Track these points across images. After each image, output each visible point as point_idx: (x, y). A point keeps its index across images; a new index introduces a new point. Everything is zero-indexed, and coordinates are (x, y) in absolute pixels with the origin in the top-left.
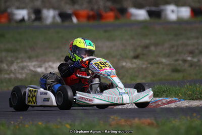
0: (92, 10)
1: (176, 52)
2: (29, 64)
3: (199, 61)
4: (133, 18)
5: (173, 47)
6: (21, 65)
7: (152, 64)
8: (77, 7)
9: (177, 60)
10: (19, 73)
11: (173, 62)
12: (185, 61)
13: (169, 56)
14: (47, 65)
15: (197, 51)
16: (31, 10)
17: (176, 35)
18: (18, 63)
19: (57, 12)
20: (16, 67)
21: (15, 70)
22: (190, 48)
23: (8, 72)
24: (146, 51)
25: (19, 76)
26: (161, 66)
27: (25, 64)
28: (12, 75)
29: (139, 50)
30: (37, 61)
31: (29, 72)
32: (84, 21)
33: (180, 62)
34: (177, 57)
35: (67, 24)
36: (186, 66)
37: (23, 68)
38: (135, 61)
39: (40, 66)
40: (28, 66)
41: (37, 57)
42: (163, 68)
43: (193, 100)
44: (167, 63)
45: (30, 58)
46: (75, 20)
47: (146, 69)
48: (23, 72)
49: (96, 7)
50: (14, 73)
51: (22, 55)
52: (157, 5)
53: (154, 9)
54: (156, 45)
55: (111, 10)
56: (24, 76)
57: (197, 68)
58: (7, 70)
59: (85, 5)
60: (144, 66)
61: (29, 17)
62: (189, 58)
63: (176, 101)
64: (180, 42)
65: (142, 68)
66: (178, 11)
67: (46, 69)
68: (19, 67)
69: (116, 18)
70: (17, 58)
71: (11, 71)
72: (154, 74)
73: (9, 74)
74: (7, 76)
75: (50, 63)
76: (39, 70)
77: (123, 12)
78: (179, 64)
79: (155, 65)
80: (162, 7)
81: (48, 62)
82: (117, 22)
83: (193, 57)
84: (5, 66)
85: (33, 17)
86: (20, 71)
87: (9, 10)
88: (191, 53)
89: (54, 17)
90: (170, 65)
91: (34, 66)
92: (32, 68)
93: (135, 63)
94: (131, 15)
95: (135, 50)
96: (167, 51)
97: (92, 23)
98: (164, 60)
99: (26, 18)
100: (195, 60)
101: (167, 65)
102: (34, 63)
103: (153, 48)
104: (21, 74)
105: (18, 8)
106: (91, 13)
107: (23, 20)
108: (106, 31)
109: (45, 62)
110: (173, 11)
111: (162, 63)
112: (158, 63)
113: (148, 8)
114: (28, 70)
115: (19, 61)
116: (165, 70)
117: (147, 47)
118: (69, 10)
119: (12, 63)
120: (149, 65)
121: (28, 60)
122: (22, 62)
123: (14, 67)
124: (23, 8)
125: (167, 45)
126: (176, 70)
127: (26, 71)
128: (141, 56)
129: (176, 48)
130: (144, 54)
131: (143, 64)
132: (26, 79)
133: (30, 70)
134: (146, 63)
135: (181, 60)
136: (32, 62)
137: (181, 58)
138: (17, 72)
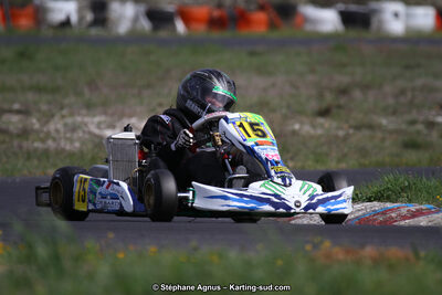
1: (411, 104)
2: (86, 119)
4: (308, 27)
5: (403, 92)
6: (69, 120)
7: (358, 128)
9: (413, 122)
10: (65, 138)
11: (404, 127)
12: (431, 125)
13: (394, 113)
16: (85, 3)
17: (407, 67)
18: (63, 117)
19: (142, 8)
20: (60, 126)
21: (57, 131)
22: (440, 97)
23: (42, 135)
24: (342, 101)
26: (379, 135)
27: (79, 119)
28: (51, 144)
29: (329, 98)
30: (105, 113)
31: (87, 136)
32: (201, 29)
33: (420, 127)
34: (414, 115)
35: (163, 34)
36: (435, 135)
37: (74, 129)
38: (321, 120)
39: (112, 126)
40: (85, 124)
41: (105, 105)
42: (383, 140)
44: (391, 127)
45: (89, 107)
46: (180, 27)
47: (346, 138)
48: (75, 136)
50: (55, 139)
51: (71, 99)
53: (353, 8)
54: (365, 87)
55: (262, 8)
56: (77, 145)
58: (38, 132)
60: (341, 133)
61: (81, 18)
62: (440, 119)
63: (429, 212)
64: (419, 82)
65: (337, 137)
66: (408, 15)
68: (66, 125)
69: (272, 25)
70: (62, 107)
71: (48, 133)
73: (43, 141)
74: (38, 145)
77: (286, 12)
78: (418, 132)
79: (366, 132)
80: (374, 5)
82: (275, 35)
84: (34, 122)
85: (89, 17)
86: (69, 135)
87: (37, 1)
89: (136, 20)
90: (398, 132)
91: (99, 125)
92: (97, 131)
93: (322, 126)
94: (306, 20)
95: (321, 96)
96: (391, 101)
97: (216, 34)
98: (384, 122)
99: (74, 19)
101: (391, 132)
102: (97, 119)
103: (357, 94)
104: (71, 141)
106: (216, 13)
107: (66, 23)
108: (252, 54)
109: (122, 116)
110: (396, 15)
111: (380, 127)
112: (371, 127)
113: (341, 6)
114: (84, 132)
115: (65, 112)
116: (388, 143)
117: (344, 91)
118: (168, 4)
119: (51, 116)
120: (351, 131)
121: (84, 111)
122: (72, 114)
123: (56, 125)
125: (388, 89)
126: (412, 145)
127: (80, 133)
128: (334, 111)
129: (409, 95)
130: (339, 107)
131: (339, 128)
132: (81, 152)
133: (90, 133)
134: (346, 126)
135: (423, 123)
136: (94, 116)
137: (421, 118)
138: (62, 135)
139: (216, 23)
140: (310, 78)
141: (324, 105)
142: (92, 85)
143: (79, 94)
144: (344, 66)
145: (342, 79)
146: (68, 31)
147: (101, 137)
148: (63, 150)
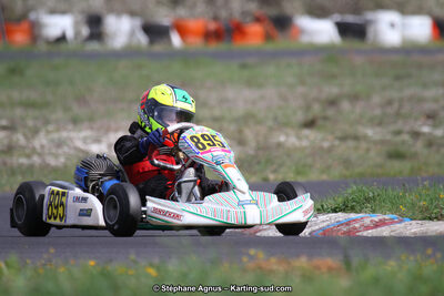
0: (216, 18)
1: (398, 115)
2: (73, 134)
4: (305, 39)
5: (390, 103)
6: (55, 136)
7: (343, 139)
8: (182, 12)
9: (399, 133)
10: (50, 154)
11: (389, 137)
12: (416, 135)
13: (380, 124)
14: (113, 137)
15: (442, 113)
16: (80, 17)
17: (398, 78)
18: (48, 132)
19: (138, 22)
20: (44, 142)
21: (42, 147)
22: (429, 106)
23: (27, 151)
24: (330, 112)
25: (52, 162)
26: (364, 145)
27: (64, 134)
28: (36, 159)
29: (316, 109)
30: (92, 128)
31: (72, 152)
32: (197, 43)
33: (406, 137)
34: (399, 125)
35: (159, 48)
36: (419, 146)
37: (59, 144)
38: (306, 132)
39: (97, 141)
40: (71, 139)
41: (91, 119)
42: (368, 150)
43: (431, 219)
44: (377, 137)
45: (75, 121)
46: (176, 40)
47: (330, 150)
48: (60, 151)
49: (223, 14)
50: (40, 155)
51: (59, 114)
52: (357, 11)
53: (350, 19)
54: (354, 98)
55: (258, 20)
56: (62, 160)
58: (23, 148)
59: (201, 8)
60: (326, 145)
61: (77, 34)
62: (426, 129)
63: (392, 222)
64: (408, 92)
65: (321, 148)
66: (404, 25)
67: (110, 146)
68: (52, 141)
69: (268, 37)
70: (47, 122)
71: (34, 149)
72: (347, 163)
73: (28, 156)
74: (23, 160)
76: (95, 148)
77: (282, 23)
78: (403, 142)
79: (351, 143)
80: (370, 16)
81: (117, 130)
82: (270, 46)
83: (435, 126)
84: (20, 138)
85: (85, 31)
86: (54, 151)
87: (32, 16)
88: (431, 117)
89: (132, 33)
90: (383, 142)
91: (85, 140)
92: (79, 144)
93: (307, 137)
94: (301, 31)
95: (308, 108)
96: (378, 112)
97: (214, 46)
98: (370, 132)
99: (70, 34)
100: (439, 132)
101: (376, 143)
102: (83, 134)
103: (345, 105)
104: (56, 156)
105: (53, 12)
106: (212, 26)
107: (62, 39)
108: (244, 66)
109: (108, 130)
110: (392, 25)
111: (365, 138)
112: (356, 138)
113: (338, 18)
114: (70, 148)
115: (50, 128)
116: (372, 154)
117: (333, 102)
118: (164, 17)
119: (36, 132)
120: (337, 143)
121: (70, 127)
122: (58, 130)
123: (41, 140)
124: (63, 12)
125: (376, 99)
126: (397, 155)
127: (66, 149)
128: (320, 122)
129: (396, 106)
130: (325, 118)
131: (323, 140)
132: (65, 166)
133: (77, 149)
134: (330, 137)
135: (408, 133)
136: (80, 130)
137: (407, 128)
138: (46, 151)
139: (213, 36)
140: (300, 90)
141: (310, 117)
142: (81, 100)
143: (67, 109)
144: (333, 76)
145: (332, 90)
146: (63, 46)
147: (86, 152)
148: (48, 165)
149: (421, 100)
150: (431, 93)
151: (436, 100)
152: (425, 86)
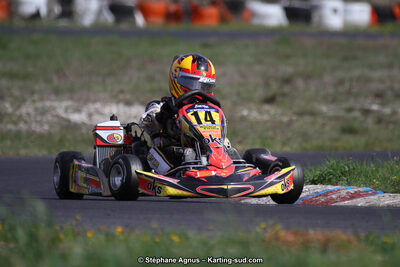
1: (349, 93)
2: (56, 104)
3: (394, 113)
4: (256, 22)
5: (341, 82)
6: (39, 105)
7: (301, 114)
9: (350, 110)
10: (36, 121)
11: (342, 113)
12: (366, 112)
13: (334, 101)
14: (92, 107)
15: (389, 94)
17: (345, 59)
18: (34, 101)
19: (104, 3)
20: (31, 110)
21: (28, 114)
22: (375, 86)
23: (14, 118)
24: (287, 89)
26: (320, 121)
27: (48, 104)
28: (22, 126)
29: (275, 87)
30: (72, 98)
31: (55, 119)
32: (158, 22)
33: (357, 114)
34: (351, 103)
35: (124, 26)
36: (370, 122)
37: (43, 112)
38: (267, 107)
39: (78, 110)
40: (54, 109)
41: (71, 92)
42: (324, 125)
44: (331, 113)
45: (58, 93)
46: (140, 20)
47: (290, 123)
48: (44, 119)
50: (25, 122)
51: (40, 86)
54: (307, 77)
55: (214, 3)
56: (46, 127)
57: (391, 127)
58: (10, 115)
60: (285, 119)
61: (50, 11)
62: (375, 107)
63: (366, 194)
64: (357, 72)
65: (281, 123)
66: (346, 11)
67: (90, 115)
68: (37, 109)
69: (223, 19)
70: (33, 93)
71: (20, 116)
72: (305, 136)
73: (15, 123)
74: (11, 127)
75: (98, 105)
76: (76, 117)
78: (355, 119)
79: (308, 119)
80: (314, 1)
81: (95, 101)
82: (226, 28)
83: (383, 104)
84: (7, 106)
85: (57, 9)
86: (39, 118)
88: (379, 96)
89: (100, 13)
90: (336, 118)
91: (66, 109)
92: (61, 112)
93: (268, 112)
94: (253, 14)
95: (267, 85)
96: (331, 90)
97: (174, 27)
98: (324, 109)
99: (44, 11)
100: (387, 110)
101: (330, 118)
102: (65, 104)
103: (300, 83)
104: (41, 123)
106: (173, 8)
107: (36, 15)
108: (205, 45)
109: (87, 101)
110: (335, 11)
111: (320, 113)
112: (313, 114)
113: (286, 3)
114: (53, 116)
115: (36, 97)
116: (328, 128)
117: (287, 81)
119: (23, 101)
120: (294, 118)
121: (53, 97)
122: (42, 99)
123: (27, 109)
125: (328, 78)
126: (349, 130)
127: (49, 117)
128: (279, 99)
130: (284, 95)
131: (283, 114)
132: (50, 134)
133: (58, 116)
134: (290, 112)
135: (359, 110)
136: (61, 100)
137: (358, 106)
138: (33, 118)
139: (172, 17)
140: (258, 68)
141: (270, 94)
142: (60, 73)
143: (48, 81)
144: (288, 57)
145: (286, 69)
146: (38, 23)
147: (68, 121)
148: (34, 132)
149: (368, 80)
150: (377, 74)
151: (382, 81)
152: (371, 67)
